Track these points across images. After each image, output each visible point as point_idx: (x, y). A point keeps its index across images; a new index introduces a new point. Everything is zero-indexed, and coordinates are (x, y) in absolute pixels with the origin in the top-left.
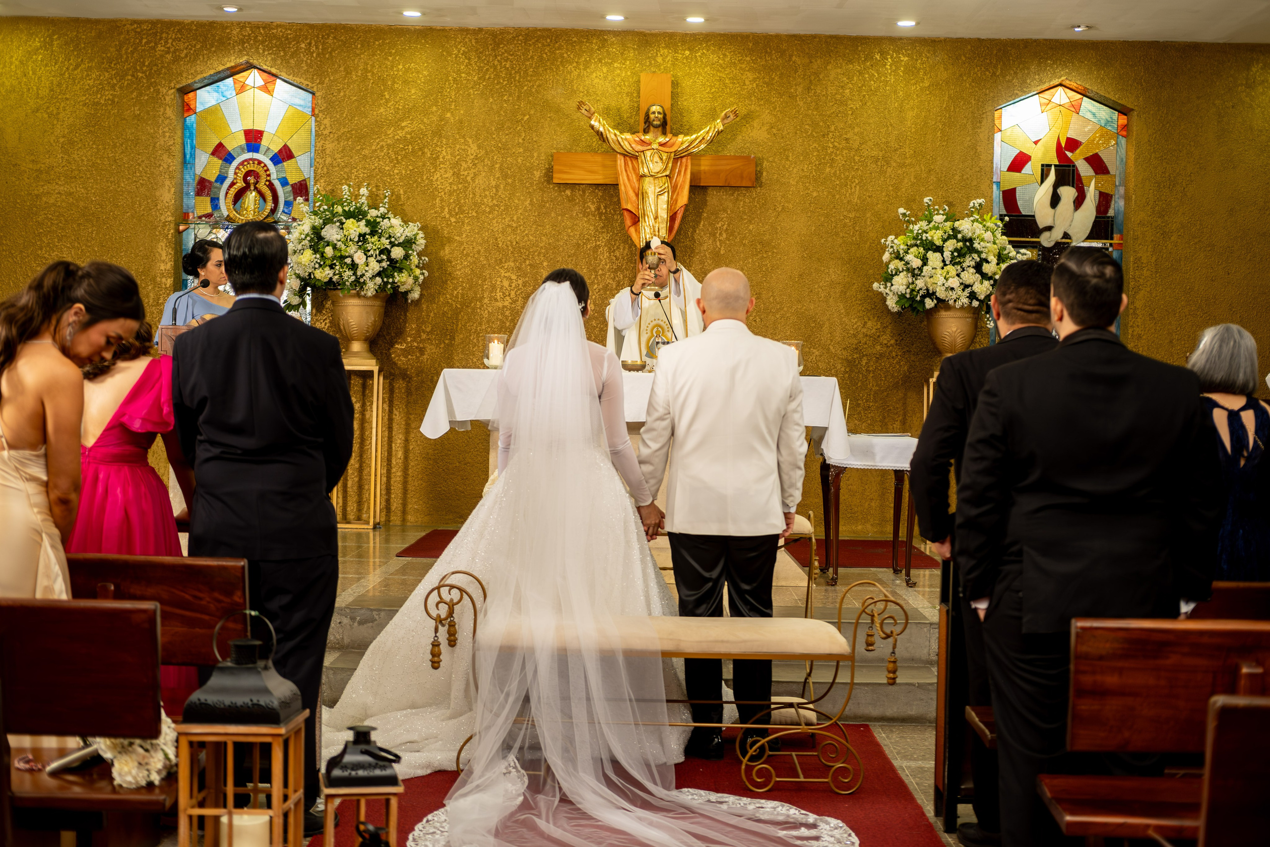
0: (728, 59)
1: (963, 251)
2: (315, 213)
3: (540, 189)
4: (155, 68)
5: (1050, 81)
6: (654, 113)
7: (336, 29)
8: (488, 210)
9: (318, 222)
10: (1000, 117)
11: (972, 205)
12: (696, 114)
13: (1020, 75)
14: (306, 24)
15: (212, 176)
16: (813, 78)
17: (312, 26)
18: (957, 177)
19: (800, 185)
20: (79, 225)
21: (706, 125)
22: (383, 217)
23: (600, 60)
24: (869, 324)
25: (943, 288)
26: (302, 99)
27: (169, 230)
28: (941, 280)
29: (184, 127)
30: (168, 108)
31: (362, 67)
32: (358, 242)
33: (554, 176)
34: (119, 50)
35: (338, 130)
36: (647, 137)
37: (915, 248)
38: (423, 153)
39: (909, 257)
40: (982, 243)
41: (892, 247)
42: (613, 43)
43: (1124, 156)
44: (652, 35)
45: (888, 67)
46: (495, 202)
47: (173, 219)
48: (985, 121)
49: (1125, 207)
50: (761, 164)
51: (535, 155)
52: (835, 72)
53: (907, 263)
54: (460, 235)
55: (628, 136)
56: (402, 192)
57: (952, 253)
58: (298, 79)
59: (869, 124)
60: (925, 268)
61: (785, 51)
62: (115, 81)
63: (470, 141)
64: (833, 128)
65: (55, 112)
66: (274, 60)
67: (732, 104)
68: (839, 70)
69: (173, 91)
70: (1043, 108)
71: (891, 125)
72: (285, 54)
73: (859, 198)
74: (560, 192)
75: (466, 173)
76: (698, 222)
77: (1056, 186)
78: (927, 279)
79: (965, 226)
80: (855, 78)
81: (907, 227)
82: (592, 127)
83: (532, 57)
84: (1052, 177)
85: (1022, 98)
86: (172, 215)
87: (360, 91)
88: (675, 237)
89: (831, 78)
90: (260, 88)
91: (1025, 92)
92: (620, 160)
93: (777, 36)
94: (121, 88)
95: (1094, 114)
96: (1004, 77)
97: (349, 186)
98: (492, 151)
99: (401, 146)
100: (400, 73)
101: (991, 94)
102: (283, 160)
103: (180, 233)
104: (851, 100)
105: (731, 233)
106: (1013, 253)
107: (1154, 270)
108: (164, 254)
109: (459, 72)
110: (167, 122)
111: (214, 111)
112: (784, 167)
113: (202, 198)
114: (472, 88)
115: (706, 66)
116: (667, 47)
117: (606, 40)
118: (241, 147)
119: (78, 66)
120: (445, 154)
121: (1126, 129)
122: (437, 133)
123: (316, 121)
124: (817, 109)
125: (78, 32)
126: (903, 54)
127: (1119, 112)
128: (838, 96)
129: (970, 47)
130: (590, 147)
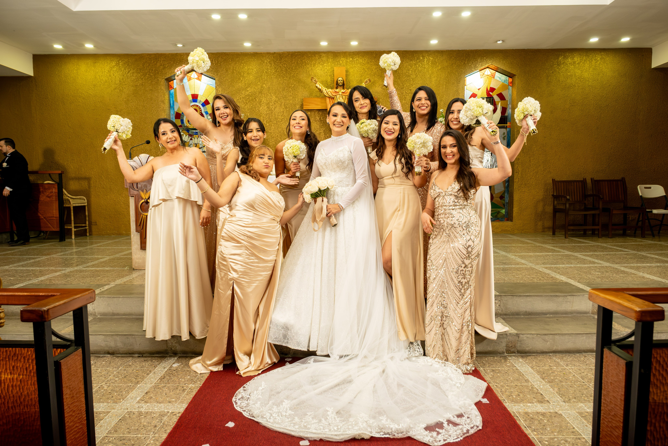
0: (366, 61)
4: (157, 72)
5: (484, 66)
6: (340, 80)
7: (222, 55)
8: (280, 120)
10: (466, 80)
12: (355, 82)
13: (474, 63)
14: (211, 53)
17: (213, 54)
23: (319, 63)
26: (211, 82)
29: (170, 94)
30: (163, 86)
31: (232, 68)
33: (304, 107)
34: (143, 65)
36: (337, 90)
38: (256, 100)
42: (323, 57)
43: (511, 93)
44: (338, 53)
45: (425, 62)
46: (283, 117)
48: (461, 81)
49: (511, 112)
51: (297, 99)
54: (270, 130)
55: (330, 90)
56: (249, 115)
58: (208, 74)
59: (419, 84)
62: (142, 77)
64: (405, 86)
65: (122, 89)
69: (164, 80)
70: (481, 76)
75: (272, 107)
80: (413, 66)
82: (317, 87)
83: (294, 63)
85: (475, 72)
87: (232, 77)
89: (404, 67)
90: (196, 79)
91: (476, 70)
92: (328, 100)
94: (145, 79)
95: (500, 78)
96: (468, 64)
98: (281, 98)
100: (246, 70)
101: (464, 71)
102: (206, 105)
109: (267, 69)
110: (162, 91)
114: (273, 75)
115: (358, 64)
116: (344, 57)
117: (321, 55)
118: (191, 101)
119: (129, 72)
120: (264, 100)
121: (512, 84)
122: (261, 92)
123: (216, 89)
124: (399, 79)
125: (128, 59)
126: (431, 57)
127: (509, 77)
128: (407, 74)
129: (455, 53)
130: (317, 95)
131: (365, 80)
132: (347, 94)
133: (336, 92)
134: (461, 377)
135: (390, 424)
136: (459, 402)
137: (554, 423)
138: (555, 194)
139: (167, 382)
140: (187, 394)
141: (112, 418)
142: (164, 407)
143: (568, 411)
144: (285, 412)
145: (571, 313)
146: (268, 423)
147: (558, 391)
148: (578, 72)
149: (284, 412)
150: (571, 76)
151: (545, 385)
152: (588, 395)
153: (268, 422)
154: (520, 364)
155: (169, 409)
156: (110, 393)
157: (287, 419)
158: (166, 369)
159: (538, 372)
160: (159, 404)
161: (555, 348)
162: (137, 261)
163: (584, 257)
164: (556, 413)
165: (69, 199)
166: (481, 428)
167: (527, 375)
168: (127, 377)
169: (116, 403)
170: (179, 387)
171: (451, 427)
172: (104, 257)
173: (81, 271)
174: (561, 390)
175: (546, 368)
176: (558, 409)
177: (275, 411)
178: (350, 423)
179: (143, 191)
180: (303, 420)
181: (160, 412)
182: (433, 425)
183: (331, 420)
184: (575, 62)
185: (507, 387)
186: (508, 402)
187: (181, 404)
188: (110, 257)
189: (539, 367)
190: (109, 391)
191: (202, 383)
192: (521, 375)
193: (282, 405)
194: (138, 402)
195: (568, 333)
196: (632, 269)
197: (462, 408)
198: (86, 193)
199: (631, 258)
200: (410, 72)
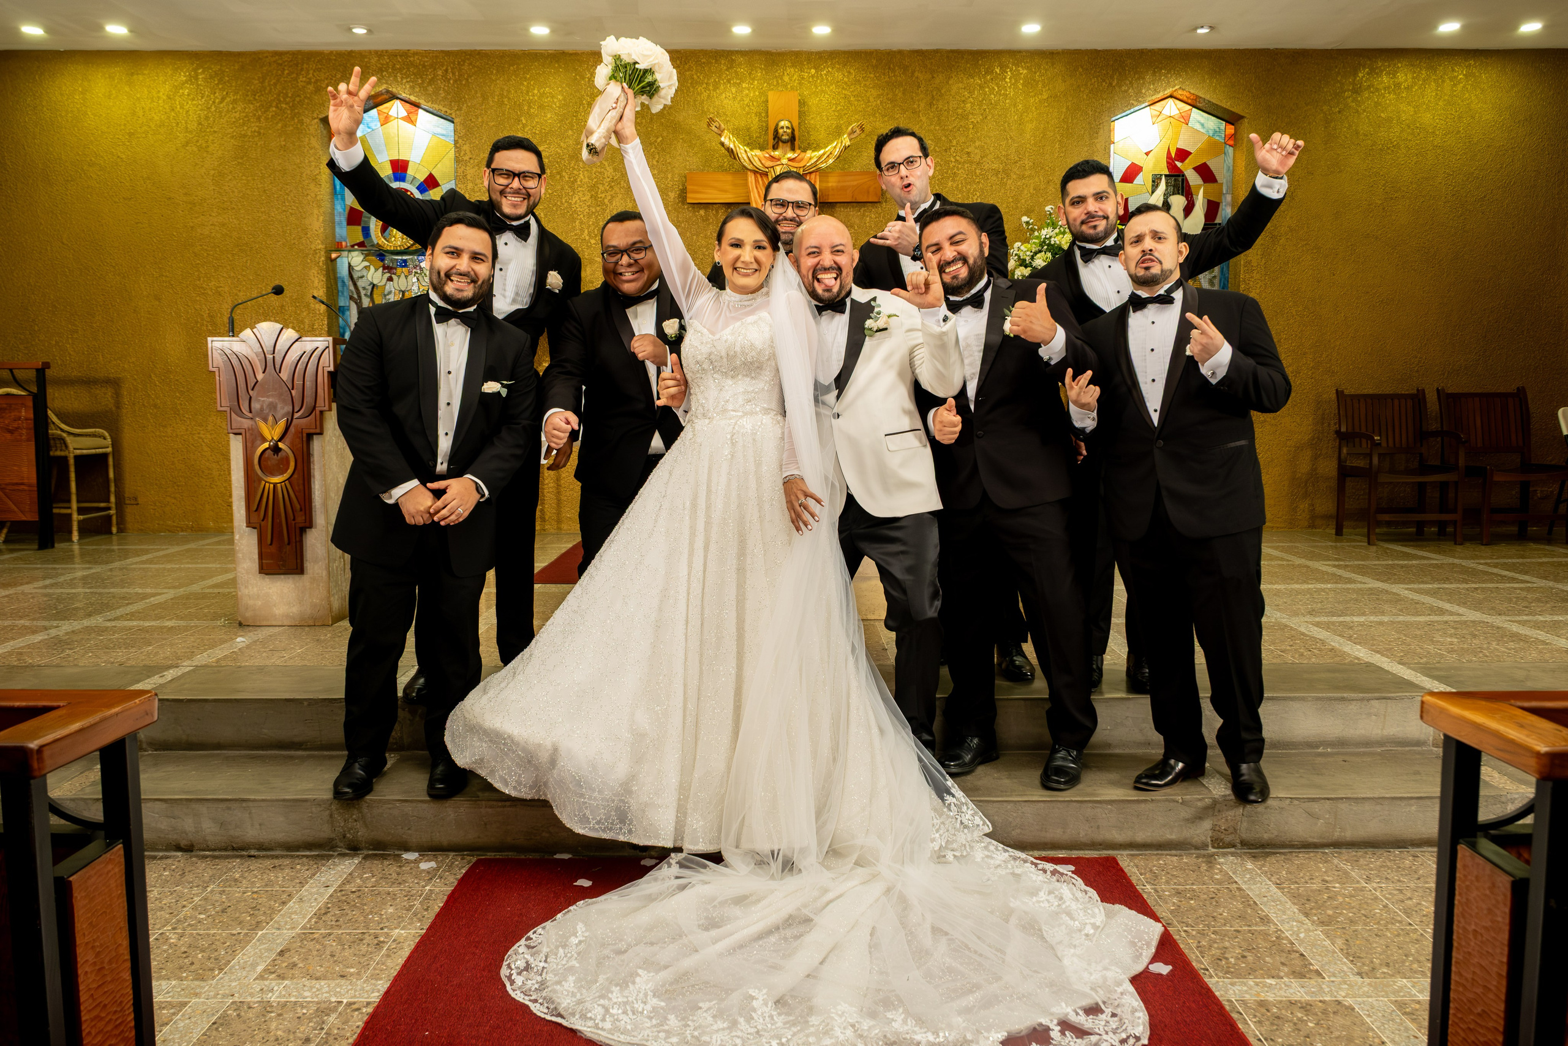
0: (852, 77)
3: (675, 209)
4: (298, 99)
5: (1165, 90)
6: (782, 128)
7: (470, 55)
10: (1114, 129)
12: (823, 132)
13: (1135, 85)
14: (442, 51)
16: (935, 93)
17: (448, 53)
20: (233, 255)
21: (832, 142)
23: (729, 81)
26: (445, 128)
27: (320, 258)
30: (312, 138)
31: (497, 93)
33: (689, 195)
34: (263, 83)
36: (777, 153)
42: (740, 64)
43: (1231, 165)
44: (779, 53)
45: (1008, 80)
47: (323, 247)
48: (1101, 131)
51: (669, 176)
52: (957, 86)
55: (758, 152)
58: (436, 106)
59: (990, 137)
61: (907, 67)
62: (260, 113)
64: (954, 143)
65: (204, 145)
66: (412, 88)
68: (960, 85)
69: (316, 121)
70: (1154, 119)
71: (1011, 138)
72: (423, 82)
74: (694, 212)
75: (603, 195)
77: (1167, 194)
80: (976, 92)
81: (1032, 235)
82: (722, 144)
84: (1163, 186)
85: (1136, 108)
86: (322, 243)
89: (953, 92)
90: (403, 119)
91: (1140, 102)
92: (751, 178)
93: (900, 52)
94: (267, 119)
95: (1203, 126)
96: (1120, 87)
100: (536, 98)
101: (1108, 105)
102: (430, 189)
103: (334, 261)
104: (972, 114)
108: (316, 281)
113: (353, 227)
115: (831, 85)
116: (793, 66)
117: (734, 61)
119: (223, 99)
121: (1234, 140)
123: (457, 148)
125: (221, 65)
126: (1022, 67)
127: (1227, 121)
128: (960, 111)
129: (1086, 58)
130: (722, 166)
131: (850, 128)
132: (801, 164)
133: (772, 158)
134: (1097, 911)
135: (915, 1032)
136: (1091, 974)
137: (1332, 1030)
138: (1343, 429)
139: (333, 923)
140: (388, 956)
141: (193, 1020)
142: (327, 989)
143: (1370, 1000)
144: (642, 1002)
145: (1380, 743)
146: (599, 1032)
147: (1345, 947)
148: (1407, 111)
149: (639, 1002)
150: (1389, 120)
151: (1310, 930)
152: (1422, 958)
153: (598, 1028)
154: (1248, 876)
155: (342, 995)
156: (185, 952)
157: (647, 1020)
158: (331, 890)
159: (1295, 897)
160: (314, 982)
161: (1337, 835)
162: (251, 602)
163: (1416, 597)
164: (1339, 1003)
165: (64, 435)
166: (1146, 1042)
167: (1265, 904)
168: (229, 910)
169: (203, 980)
170: (366, 936)
171: (1070, 1038)
172: (159, 591)
173: (101, 631)
174: (1352, 943)
175: (1315, 887)
176: (1343, 994)
177: (615, 1000)
178: (812, 1029)
179: (265, 420)
180: (689, 1023)
181: (318, 1003)
182: (1023, 1033)
183: (761, 1020)
184: (1398, 85)
185: (1213, 936)
186: (1216, 975)
187: (373, 982)
188: (178, 590)
189: (1296, 883)
190: (183, 949)
191: (426, 927)
192: (1249, 905)
193: (634, 983)
194: (261, 977)
195: (1372, 796)
196: (1539, 628)
197: (1099, 989)
198: (109, 420)
199: (1538, 600)
200: (969, 105)
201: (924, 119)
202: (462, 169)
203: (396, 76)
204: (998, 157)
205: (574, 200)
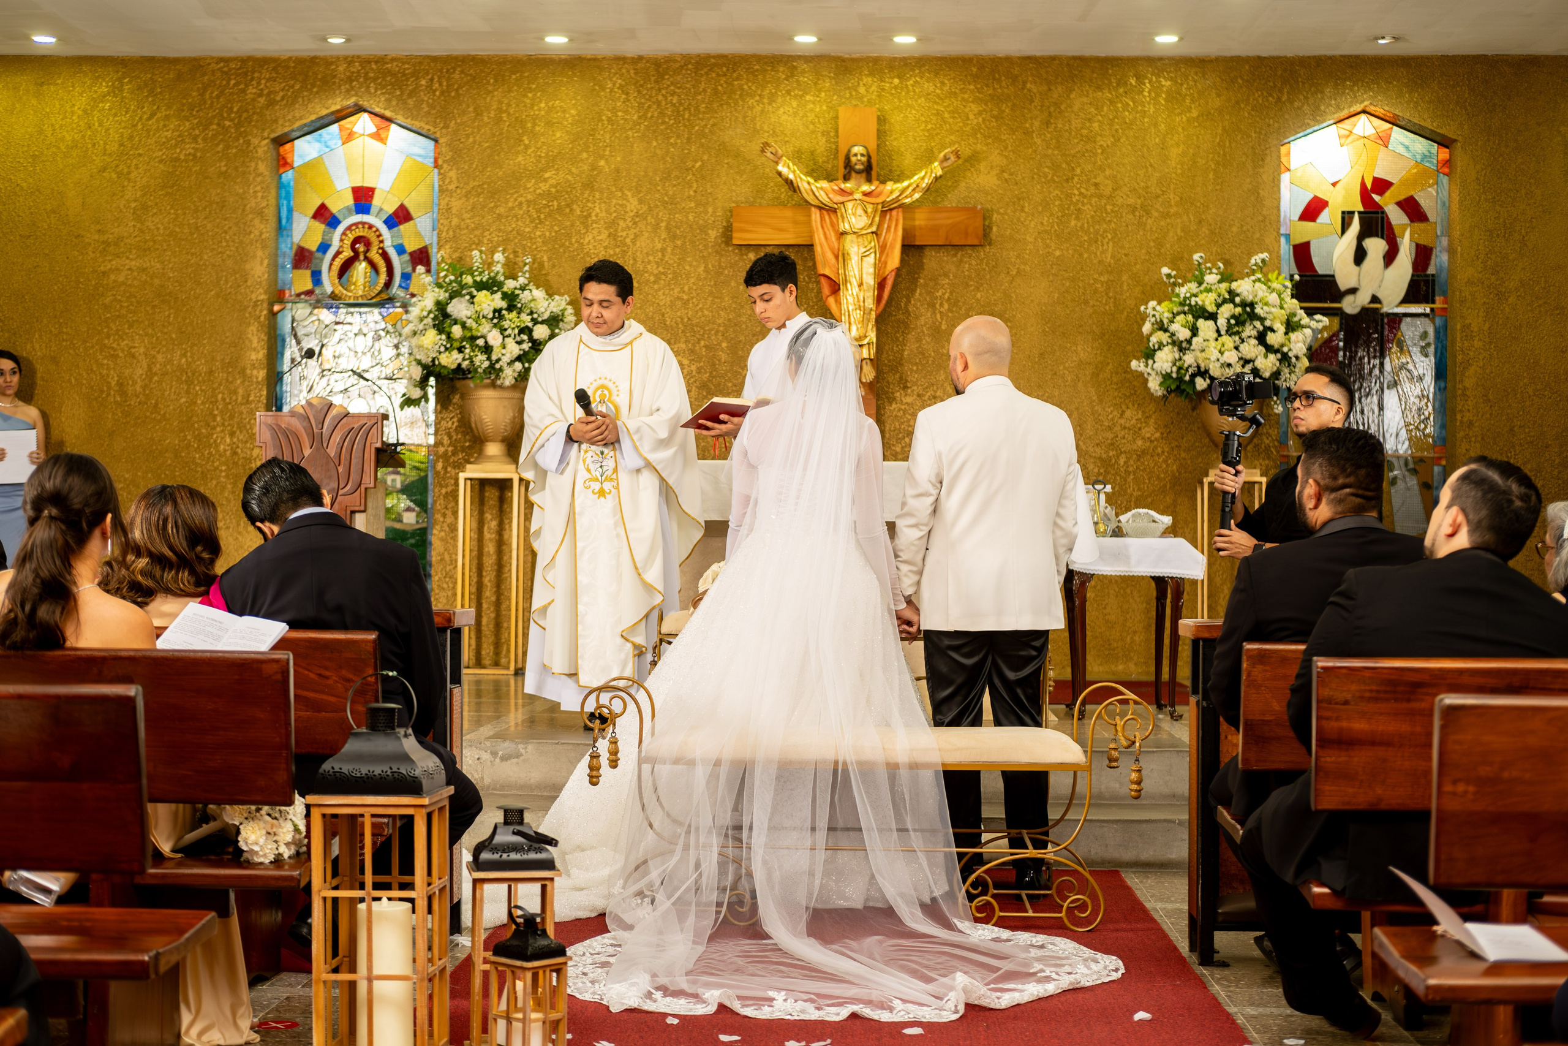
0: (946, 88)
1: (1242, 318)
2: (440, 286)
3: (717, 252)
4: (245, 115)
5: (1350, 107)
6: (856, 155)
7: (463, 62)
8: (652, 279)
9: (443, 295)
10: (1288, 154)
11: (1253, 261)
12: (909, 156)
13: (1311, 101)
14: (428, 57)
15: (312, 245)
16: (1052, 109)
17: (435, 59)
18: (1235, 229)
19: (1040, 243)
20: (154, 307)
21: (921, 169)
22: (523, 288)
23: (788, 92)
24: (1128, 413)
25: (1218, 365)
26: (422, 148)
27: (261, 311)
28: (1216, 354)
29: (280, 186)
30: (260, 163)
31: (495, 107)
32: (492, 319)
33: (735, 235)
34: (202, 95)
35: (467, 184)
36: (848, 185)
37: (1182, 316)
38: (571, 210)
39: (1174, 327)
40: (1265, 308)
41: (1154, 316)
42: (803, 72)
43: (1446, 200)
44: (852, 60)
46: (661, 269)
47: (266, 298)
48: (1268, 159)
49: (1449, 262)
50: (990, 218)
51: (710, 210)
52: (1080, 101)
53: (1173, 335)
55: (824, 184)
56: (545, 258)
57: (1228, 320)
58: (417, 123)
59: (1124, 165)
60: (1195, 340)
61: (1017, 77)
62: (197, 132)
63: (629, 194)
64: (1078, 171)
65: (125, 171)
66: (388, 101)
67: (952, 143)
68: (1085, 100)
69: (266, 141)
70: (1343, 140)
71: (1151, 165)
72: (402, 94)
73: (1113, 257)
74: (742, 255)
75: (624, 234)
76: (913, 291)
77: (1361, 238)
78: (1198, 354)
79: (1245, 287)
80: (1105, 108)
81: (1173, 291)
82: (780, 174)
83: (704, 90)
84: (1355, 227)
85: (1314, 129)
86: (265, 293)
87: (494, 135)
88: (884, 310)
89: (1076, 108)
90: (372, 136)
91: (1319, 122)
92: (815, 214)
93: (1008, 59)
94: (204, 140)
95: (1407, 148)
96: (1292, 103)
97: (481, 252)
98: (657, 206)
99: (544, 202)
100: (543, 113)
101: (1276, 125)
102: (400, 223)
103: (276, 315)
104: (1101, 135)
105: (954, 304)
106: (1306, 320)
107: (1487, 340)
108: (255, 340)
109: (614, 110)
110: (259, 179)
111: (315, 165)
112: (1019, 219)
113: (300, 271)
114: (631, 129)
115: (920, 97)
116: (871, 74)
117: (795, 68)
118: (348, 208)
119: (152, 115)
120: (598, 210)
121: (1448, 167)
122: (589, 185)
123: (440, 174)
124: (1058, 147)
126: (1164, 78)
127: (1439, 144)
128: (1085, 132)
129: (1247, 67)
130: (778, 198)
131: (942, 155)
132: (880, 200)
133: (843, 192)
200: (1096, 125)
201: (1039, 141)
202: (447, 199)
203: (368, 87)
204: (1135, 189)
205: (587, 240)
